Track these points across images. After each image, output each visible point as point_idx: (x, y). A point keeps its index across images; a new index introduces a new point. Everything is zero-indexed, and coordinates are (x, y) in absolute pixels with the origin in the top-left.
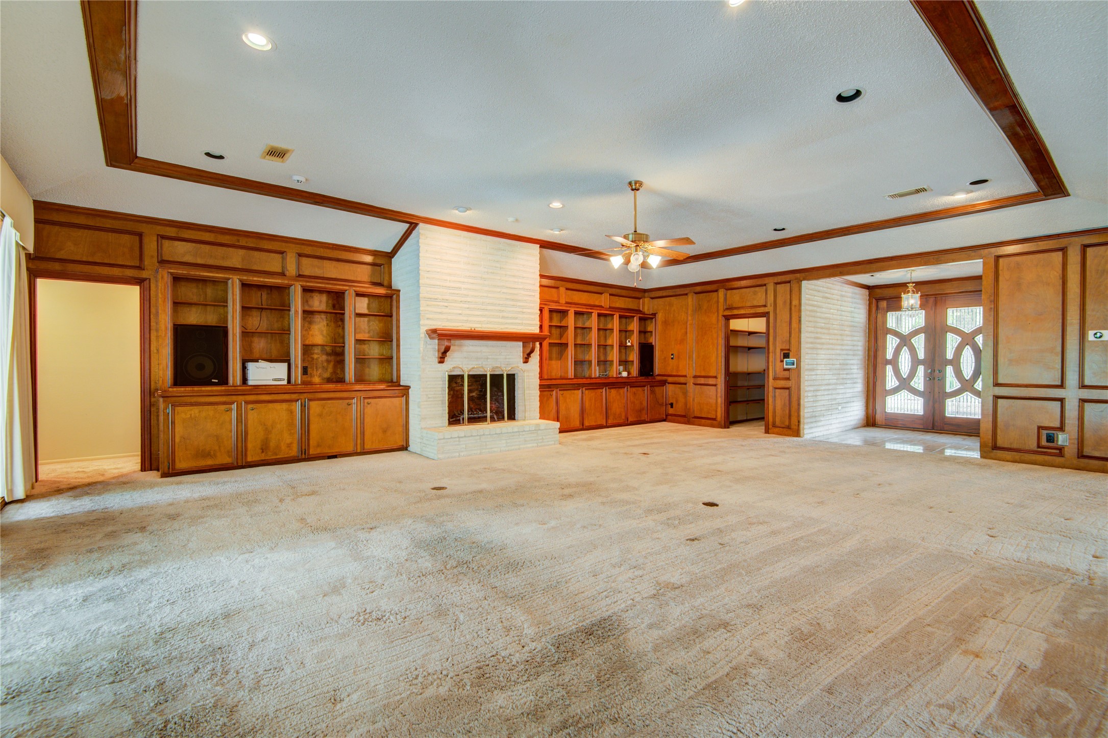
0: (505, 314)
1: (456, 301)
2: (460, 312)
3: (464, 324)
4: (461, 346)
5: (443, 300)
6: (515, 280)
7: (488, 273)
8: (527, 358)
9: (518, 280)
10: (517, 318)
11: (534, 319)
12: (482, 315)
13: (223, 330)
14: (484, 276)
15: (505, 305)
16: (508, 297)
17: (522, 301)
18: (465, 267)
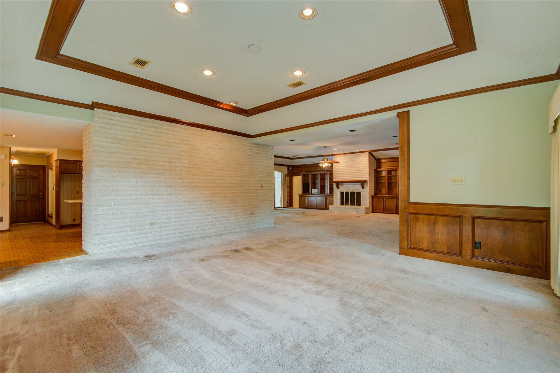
0: (356, 175)
1: (342, 173)
2: (343, 176)
3: (344, 179)
4: (343, 185)
5: (339, 173)
6: (360, 165)
7: (351, 164)
8: (363, 188)
9: (361, 164)
10: (360, 176)
11: (367, 176)
12: (349, 176)
13: (309, 183)
14: (350, 165)
15: (357, 173)
16: (357, 170)
17: (362, 170)
18: (345, 164)
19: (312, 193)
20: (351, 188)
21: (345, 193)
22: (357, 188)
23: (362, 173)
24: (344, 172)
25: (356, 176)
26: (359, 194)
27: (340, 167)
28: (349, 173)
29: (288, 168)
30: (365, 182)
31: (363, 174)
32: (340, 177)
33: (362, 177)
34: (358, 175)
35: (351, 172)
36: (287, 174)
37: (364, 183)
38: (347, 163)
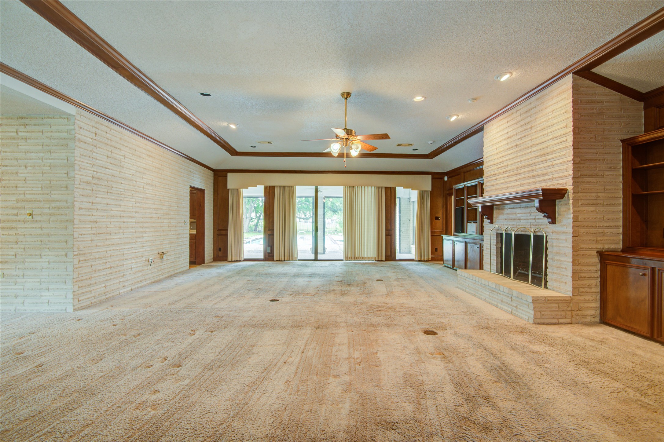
0: (535, 173)
1: (500, 173)
6: (545, 132)
7: (521, 138)
8: (552, 218)
9: (550, 130)
10: (546, 174)
11: (566, 170)
12: (516, 180)
13: (463, 209)
14: (519, 143)
15: (535, 164)
16: (538, 154)
17: (552, 152)
18: (506, 142)
19: (468, 234)
20: (520, 219)
21: (506, 234)
22: (537, 217)
23: (551, 163)
24: (505, 170)
25: (533, 177)
26: (539, 240)
27: (497, 153)
28: (517, 168)
30: (561, 193)
31: (552, 166)
32: (497, 187)
33: (552, 179)
34: (540, 172)
35: (520, 165)
36: (430, 191)
37: (557, 201)
38: (511, 137)
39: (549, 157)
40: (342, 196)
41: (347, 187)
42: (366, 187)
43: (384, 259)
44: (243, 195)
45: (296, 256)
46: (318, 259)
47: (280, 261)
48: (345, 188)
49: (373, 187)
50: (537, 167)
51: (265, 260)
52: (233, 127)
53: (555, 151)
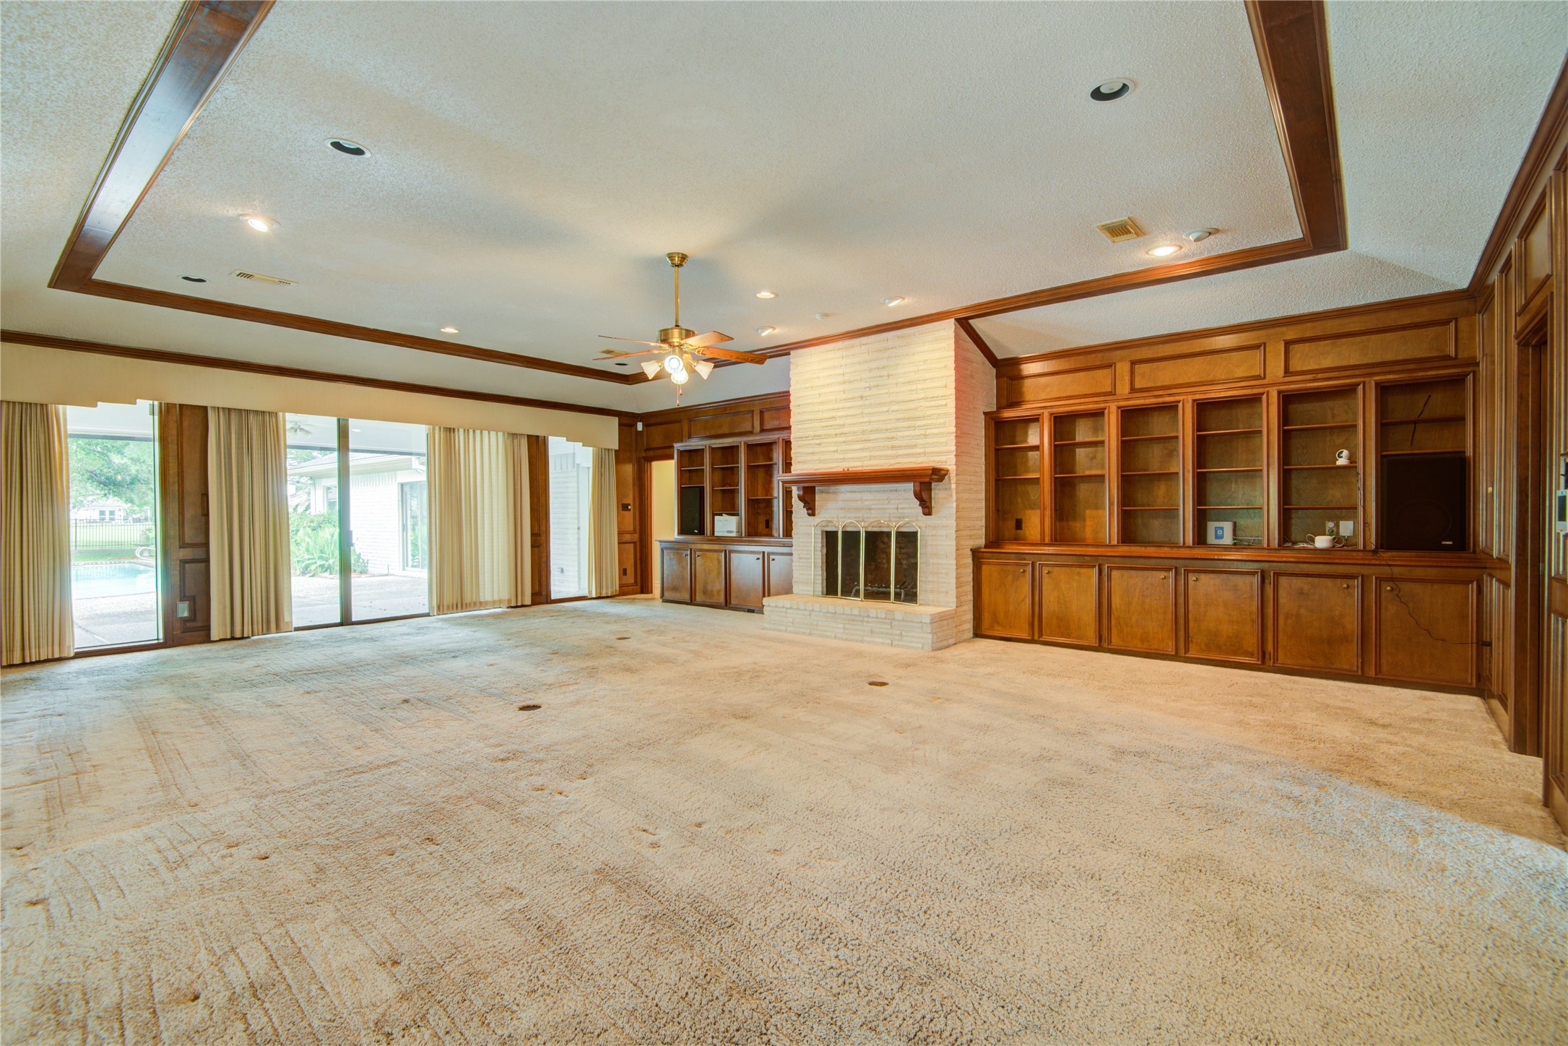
1: (829, 436)
2: (835, 448)
3: (840, 464)
4: (835, 493)
5: (814, 437)
6: (914, 387)
7: (870, 388)
8: (926, 508)
9: (919, 386)
10: (915, 446)
11: (946, 444)
12: (862, 449)
13: (702, 489)
14: (865, 394)
15: (897, 429)
16: (900, 416)
17: (924, 417)
18: (841, 388)
19: (716, 534)
20: (870, 509)
21: (845, 533)
22: (900, 506)
23: (923, 432)
24: (838, 431)
25: (893, 447)
26: (908, 540)
27: (822, 403)
28: (863, 432)
29: (620, 425)
30: (938, 474)
31: (926, 435)
32: (823, 457)
33: (925, 454)
34: (904, 443)
35: (869, 427)
36: (616, 451)
37: (933, 485)
38: (850, 382)
39: (919, 423)
40: (424, 450)
41: (437, 428)
42: (485, 433)
43: (528, 601)
44: (69, 427)
45: (287, 618)
46: (353, 620)
47: (233, 638)
48: (434, 429)
49: (500, 434)
50: (900, 434)
51: (170, 641)
52: (259, 225)
53: (929, 416)
